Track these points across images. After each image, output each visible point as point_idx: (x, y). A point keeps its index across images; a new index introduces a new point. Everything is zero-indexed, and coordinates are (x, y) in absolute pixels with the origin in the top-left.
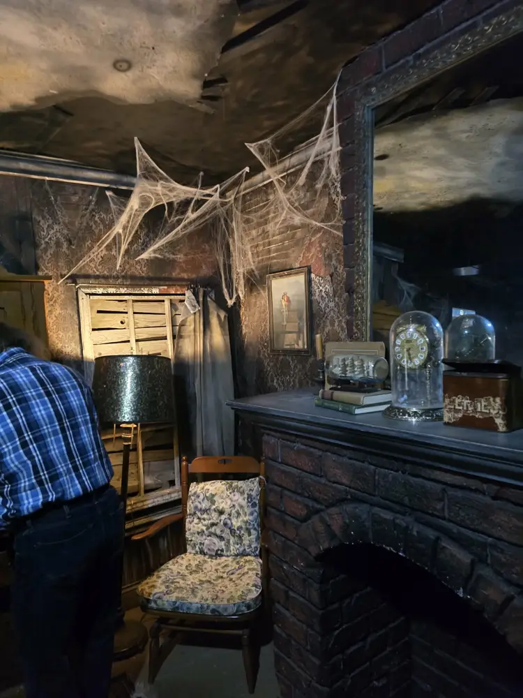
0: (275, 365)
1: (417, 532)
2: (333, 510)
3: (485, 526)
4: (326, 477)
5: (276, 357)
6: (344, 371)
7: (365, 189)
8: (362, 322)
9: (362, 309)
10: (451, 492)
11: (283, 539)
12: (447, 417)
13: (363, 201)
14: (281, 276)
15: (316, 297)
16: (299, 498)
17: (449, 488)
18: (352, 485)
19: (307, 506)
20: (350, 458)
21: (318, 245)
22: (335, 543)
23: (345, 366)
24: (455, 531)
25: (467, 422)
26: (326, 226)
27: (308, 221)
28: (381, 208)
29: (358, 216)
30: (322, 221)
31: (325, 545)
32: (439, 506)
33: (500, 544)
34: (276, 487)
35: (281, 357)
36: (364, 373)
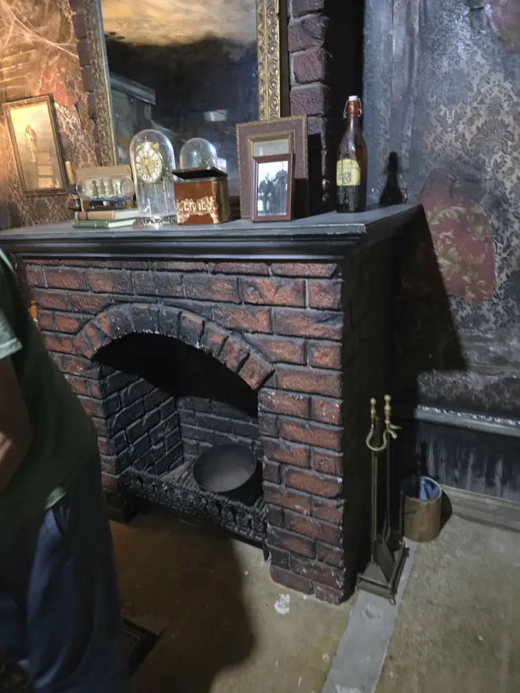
0: (31, 208)
1: (166, 312)
2: (101, 315)
3: (209, 294)
4: (91, 289)
5: (30, 199)
6: (96, 193)
7: (93, 4)
8: (108, 147)
9: (107, 133)
10: (186, 276)
11: (61, 355)
12: (180, 219)
13: (93, 17)
14: (20, 105)
15: (64, 130)
16: (70, 315)
17: (186, 274)
18: (114, 290)
19: (78, 319)
20: (109, 268)
21: (57, 70)
22: (106, 342)
23: (96, 188)
24: (191, 304)
25: (194, 220)
26: (62, 47)
27: (41, 39)
28: (123, 38)
29: (90, 34)
30: (58, 42)
31: (98, 346)
32: (179, 289)
33: (219, 305)
34: (47, 311)
35: (36, 199)
36: (113, 193)
